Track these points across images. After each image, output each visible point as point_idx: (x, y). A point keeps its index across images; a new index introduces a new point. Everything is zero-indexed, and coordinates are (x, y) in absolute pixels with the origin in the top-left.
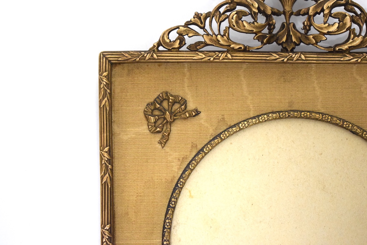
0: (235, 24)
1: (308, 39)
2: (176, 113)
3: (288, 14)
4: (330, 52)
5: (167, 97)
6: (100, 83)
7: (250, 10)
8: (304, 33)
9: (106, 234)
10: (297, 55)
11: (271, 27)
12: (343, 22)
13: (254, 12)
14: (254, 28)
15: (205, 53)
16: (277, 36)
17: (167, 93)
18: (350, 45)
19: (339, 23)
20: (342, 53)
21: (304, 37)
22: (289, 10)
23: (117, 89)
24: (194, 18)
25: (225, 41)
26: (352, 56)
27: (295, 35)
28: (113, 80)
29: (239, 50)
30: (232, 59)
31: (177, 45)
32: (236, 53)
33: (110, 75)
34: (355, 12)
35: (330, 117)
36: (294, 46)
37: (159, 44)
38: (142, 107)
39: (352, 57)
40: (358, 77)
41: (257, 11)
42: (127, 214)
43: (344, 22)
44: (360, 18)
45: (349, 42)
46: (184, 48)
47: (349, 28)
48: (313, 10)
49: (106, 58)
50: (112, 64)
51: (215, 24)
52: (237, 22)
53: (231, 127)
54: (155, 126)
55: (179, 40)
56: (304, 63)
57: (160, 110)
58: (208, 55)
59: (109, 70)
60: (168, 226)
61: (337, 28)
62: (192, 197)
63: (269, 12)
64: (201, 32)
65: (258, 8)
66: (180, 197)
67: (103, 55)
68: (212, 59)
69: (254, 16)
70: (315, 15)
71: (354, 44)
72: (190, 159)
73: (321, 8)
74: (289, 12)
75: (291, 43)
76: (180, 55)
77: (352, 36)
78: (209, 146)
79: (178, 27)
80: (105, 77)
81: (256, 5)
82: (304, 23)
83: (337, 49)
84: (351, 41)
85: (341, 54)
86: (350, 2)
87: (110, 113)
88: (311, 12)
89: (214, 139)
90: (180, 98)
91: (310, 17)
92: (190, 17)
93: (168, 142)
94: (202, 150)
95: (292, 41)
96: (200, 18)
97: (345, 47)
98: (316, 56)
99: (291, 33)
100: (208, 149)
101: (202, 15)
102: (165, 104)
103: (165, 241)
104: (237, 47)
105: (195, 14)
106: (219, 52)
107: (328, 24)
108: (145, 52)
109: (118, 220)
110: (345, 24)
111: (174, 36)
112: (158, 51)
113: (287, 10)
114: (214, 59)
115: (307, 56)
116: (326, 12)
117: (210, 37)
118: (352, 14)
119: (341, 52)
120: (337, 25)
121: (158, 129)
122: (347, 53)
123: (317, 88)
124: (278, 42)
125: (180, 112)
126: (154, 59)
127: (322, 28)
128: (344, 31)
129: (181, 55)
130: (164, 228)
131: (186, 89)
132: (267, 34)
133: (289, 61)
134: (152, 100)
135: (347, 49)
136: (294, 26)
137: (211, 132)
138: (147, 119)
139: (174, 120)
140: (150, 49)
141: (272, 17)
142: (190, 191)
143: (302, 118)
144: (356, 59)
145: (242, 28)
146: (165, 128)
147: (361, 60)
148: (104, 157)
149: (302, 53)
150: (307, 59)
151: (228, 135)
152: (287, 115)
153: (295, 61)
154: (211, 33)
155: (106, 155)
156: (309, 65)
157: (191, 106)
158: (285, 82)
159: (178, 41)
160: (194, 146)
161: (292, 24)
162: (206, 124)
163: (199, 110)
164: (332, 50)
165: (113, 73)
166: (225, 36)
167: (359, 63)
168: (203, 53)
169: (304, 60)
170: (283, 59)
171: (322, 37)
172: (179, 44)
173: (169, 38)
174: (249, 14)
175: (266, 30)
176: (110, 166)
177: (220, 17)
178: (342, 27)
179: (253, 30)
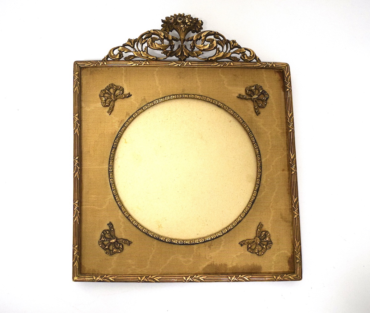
0: (150, 45)
1: (193, 53)
2: (118, 96)
4: (206, 61)
5: (112, 87)
6: (74, 78)
7: (160, 37)
8: (191, 51)
9: (77, 162)
10: (186, 62)
11: (172, 46)
13: (162, 38)
14: (161, 47)
16: (176, 52)
17: (112, 84)
18: (217, 57)
21: (191, 53)
23: (84, 82)
24: (128, 42)
25: (145, 54)
27: (186, 51)
28: (82, 77)
29: (153, 60)
30: (149, 65)
31: (118, 57)
32: (151, 61)
33: (79, 74)
34: (220, 39)
35: (205, 98)
36: (185, 58)
37: (108, 57)
38: (99, 92)
39: (218, 64)
40: (222, 76)
41: (163, 38)
42: (89, 152)
43: (213, 44)
44: (223, 42)
46: (123, 59)
47: (216, 47)
48: (196, 37)
49: (78, 65)
50: (81, 68)
51: (140, 45)
52: (151, 44)
53: (149, 103)
54: (105, 103)
56: (190, 67)
57: (108, 94)
58: (135, 63)
59: (79, 71)
60: (112, 158)
61: (209, 47)
62: (127, 143)
63: (171, 38)
64: (132, 50)
65: (164, 36)
66: (120, 143)
67: (76, 63)
68: (138, 64)
69: (162, 40)
70: (197, 40)
71: (219, 56)
72: (126, 121)
73: (200, 36)
74: (182, 39)
75: (183, 56)
77: (218, 51)
78: (136, 113)
79: (118, 47)
80: (77, 75)
81: (163, 34)
82: (191, 45)
83: (209, 59)
84: (217, 54)
86: (216, 34)
87: (79, 95)
88: (194, 39)
89: (139, 110)
90: (120, 87)
91: (194, 41)
92: (125, 41)
93: (113, 112)
94: (132, 116)
96: (131, 42)
98: (197, 63)
99: (184, 51)
100: (135, 115)
101: (132, 40)
102: (112, 91)
103: (110, 166)
104: (151, 58)
105: (129, 40)
106: (142, 61)
107: (203, 45)
108: (100, 61)
109: (84, 155)
111: (116, 52)
112: (107, 60)
114: (139, 65)
116: (203, 38)
117: (137, 52)
118: (217, 40)
119: (212, 61)
120: (208, 45)
121: (107, 104)
122: (215, 62)
123: (198, 82)
124: (176, 55)
125: (119, 95)
126: (105, 65)
127: (200, 47)
128: (212, 49)
129: (120, 63)
130: (110, 159)
131: (123, 82)
132: (170, 51)
133: (181, 66)
134: (104, 88)
135: (215, 59)
136: (185, 47)
137: (137, 106)
138: (101, 99)
139: (116, 99)
140: (103, 59)
141: (172, 41)
142: (125, 140)
143: (190, 98)
144: (220, 65)
145: (155, 47)
146: (111, 104)
147: (223, 65)
148: (76, 119)
149: (189, 61)
150: (192, 64)
151: (147, 108)
152: (181, 97)
153: (185, 66)
154: (137, 50)
155: (76, 118)
156: (194, 69)
157: (126, 92)
158: (180, 78)
159: (119, 55)
160: (128, 114)
161: (184, 46)
162: (135, 102)
163: (131, 93)
165: (82, 73)
166: (145, 51)
167: (222, 67)
168: (133, 61)
169: (191, 65)
170: (178, 65)
171: (201, 53)
172: (119, 56)
173: (113, 53)
174: (159, 39)
175: (169, 49)
176: (79, 124)
177: (142, 41)
178: (211, 46)
179: (161, 48)
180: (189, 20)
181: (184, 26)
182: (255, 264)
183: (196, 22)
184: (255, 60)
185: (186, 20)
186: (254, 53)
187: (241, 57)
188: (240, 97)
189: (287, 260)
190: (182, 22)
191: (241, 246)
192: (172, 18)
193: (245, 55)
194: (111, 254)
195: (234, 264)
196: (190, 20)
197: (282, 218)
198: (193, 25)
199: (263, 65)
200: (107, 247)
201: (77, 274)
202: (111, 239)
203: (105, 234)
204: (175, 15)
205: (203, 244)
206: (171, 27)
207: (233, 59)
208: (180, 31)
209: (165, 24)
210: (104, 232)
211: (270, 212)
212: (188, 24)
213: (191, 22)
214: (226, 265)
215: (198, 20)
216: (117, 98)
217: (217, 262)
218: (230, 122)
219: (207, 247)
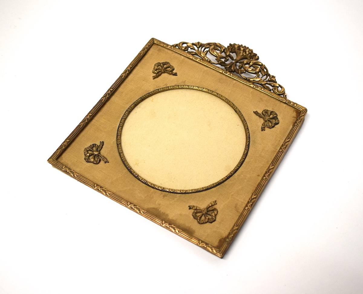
1: (238, 70)
4: (244, 79)
9: (109, 91)
11: (226, 59)
13: (222, 50)
14: (217, 54)
17: (168, 63)
23: (150, 52)
25: (203, 55)
27: (234, 67)
28: (151, 49)
29: (207, 61)
30: (202, 62)
31: (183, 48)
32: (205, 61)
33: (150, 46)
34: (264, 70)
35: (229, 101)
37: (177, 45)
39: (252, 84)
43: (256, 69)
44: (264, 72)
45: (254, 78)
47: (257, 73)
48: (246, 61)
51: (203, 48)
52: (212, 49)
53: (186, 85)
57: (162, 67)
59: (152, 44)
60: (135, 103)
62: (152, 101)
63: (228, 54)
64: (196, 49)
65: (224, 50)
66: (148, 99)
67: (153, 39)
69: (221, 52)
71: (256, 80)
72: (161, 88)
73: (250, 62)
74: (237, 60)
75: (230, 69)
77: (257, 77)
78: (172, 87)
79: (188, 43)
80: (148, 45)
83: (248, 79)
85: (249, 81)
86: (264, 66)
87: (141, 57)
89: (175, 86)
90: (172, 67)
91: (244, 63)
92: (195, 41)
93: (157, 79)
94: (168, 87)
96: (198, 44)
97: (251, 80)
100: (170, 87)
101: (200, 43)
102: (165, 66)
103: (130, 107)
104: (206, 59)
105: (198, 42)
106: (199, 58)
107: (249, 67)
109: (117, 93)
111: (185, 45)
112: (175, 47)
116: (251, 64)
117: (199, 51)
118: (262, 69)
121: (156, 71)
123: (231, 90)
125: (169, 71)
126: (171, 48)
127: (246, 68)
128: (254, 72)
131: (177, 66)
134: (161, 62)
136: (236, 65)
137: (176, 83)
138: (155, 67)
139: (164, 72)
140: (171, 45)
141: (228, 57)
142: (153, 99)
143: (217, 97)
144: (253, 86)
145: (213, 52)
146: (159, 73)
147: (256, 87)
148: (128, 68)
149: (232, 73)
150: (233, 76)
151: (182, 87)
152: (211, 92)
157: (175, 71)
159: (185, 48)
160: (166, 85)
163: (177, 74)
164: (246, 79)
165: (153, 47)
166: (205, 53)
167: (254, 88)
169: (231, 76)
170: (223, 71)
171: (244, 71)
174: (219, 50)
175: (223, 60)
176: (128, 72)
178: (254, 70)
181: (243, 53)
182: (192, 227)
183: (254, 55)
184: (282, 96)
185: (247, 50)
186: (284, 90)
187: (273, 89)
188: (256, 113)
189: (220, 239)
191: (189, 209)
192: (238, 45)
193: (277, 89)
194: (88, 161)
195: (174, 218)
196: (250, 52)
197: (236, 207)
198: (250, 55)
199: (286, 101)
200: (88, 155)
201: (53, 158)
202: (95, 151)
203: (93, 147)
205: (160, 192)
206: (234, 51)
207: (266, 88)
208: (238, 54)
209: (231, 46)
210: (94, 145)
211: (228, 198)
213: (249, 53)
214: (167, 215)
215: (257, 55)
216: (166, 71)
217: (162, 210)
218: (238, 125)
219: (162, 195)
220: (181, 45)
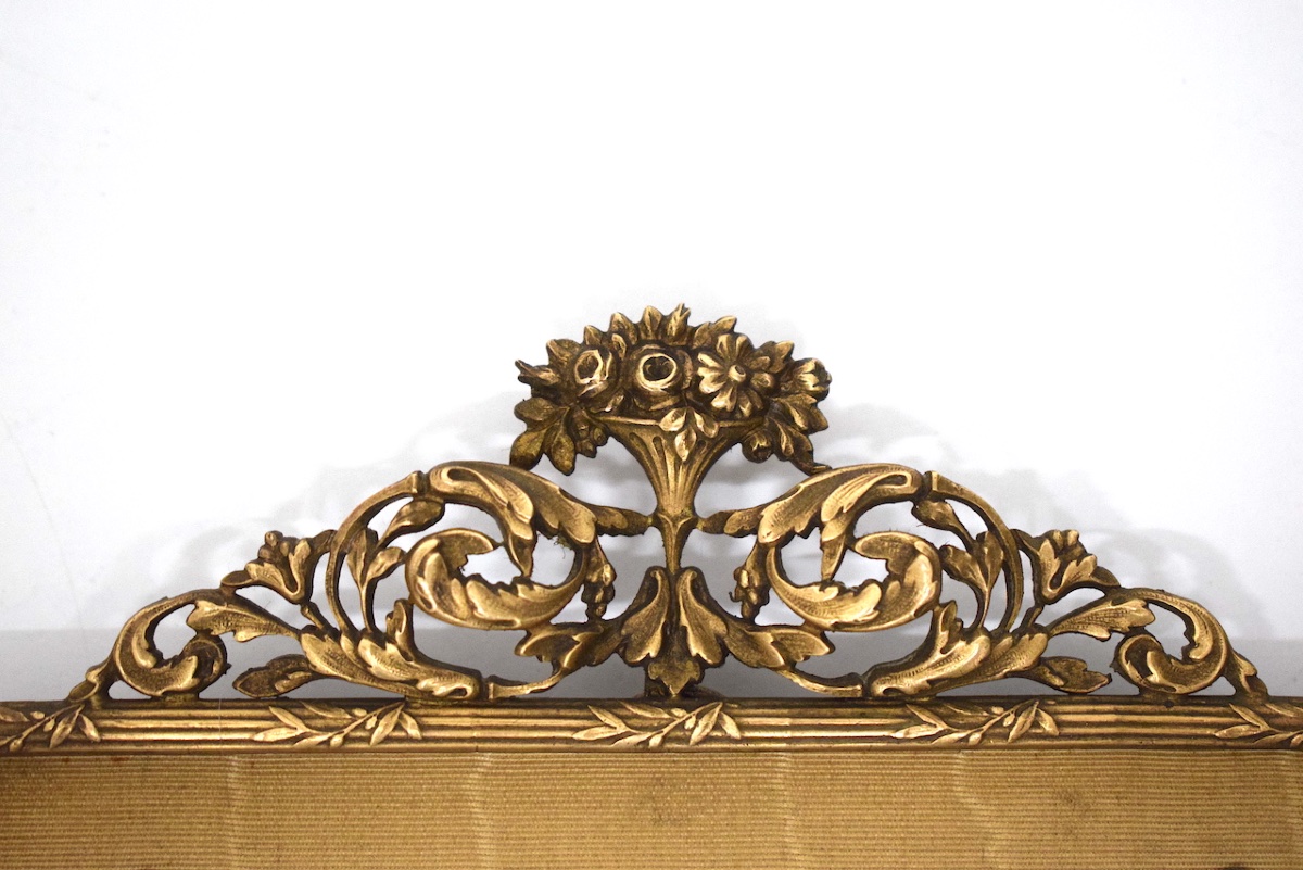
0: (431, 599)
1: (755, 645)
3: (674, 532)
4: (847, 703)
7: (505, 529)
8: (740, 616)
10: (706, 717)
11: (597, 591)
12: (901, 578)
13: (519, 543)
14: (513, 610)
15: (306, 713)
16: (624, 632)
18: (935, 675)
19: (883, 586)
20: (903, 705)
21: (740, 636)
22: (678, 512)
24: (261, 559)
25: (393, 662)
26: (942, 718)
27: (700, 626)
29: (454, 700)
30: (425, 740)
31: (186, 679)
32: (442, 712)
34: (960, 532)
36: (695, 675)
37: (109, 674)
39: (941, 727)
40: (971, 801)
41: (527, 535)
43: (909, 579)
44: (979, 559)
45: (932, 661)
46: (221, 688)
47: (930, 606)
48: (776, 524)
52: (440, 589)
55: (194, 658)
56: (735, 752)
58: (319, 723)
61: (875, 609)
63: (584, 524)
64: (292, 615)
65: (538, 524)
68: (337, 741)
69: (522, 552)
70: (786, 539)
71: (950, 669)
73: (808, 515)
74: (675, 520)
75: (681, 662)
76: (196, 724)
77: (943, 636)
79: (192, 599)
81: (526, 508)
82: (737, 576)
83: (880, 689)
84: (938, 656)
85: (898, 711)
86: (935, 488)
88: (767, 533)
91: (762, 550)
95: (688, 652)
96: (284, 565)
97: (909, 682)
98: (787, 722)
99: (684, 621)
101: (293, 542)
104: (441, 689)
105: (267, 545)
106: (370, 707)
107: (835, 590)
108: (48, 707)
110: (909, 591)
111: (174, 634)
112: (108, 703)
113: (670, 511)
114: (346, 739)
115: (751, 721)
116: (833, 532)
117: (328, 644)
118: (940, 538)
119: (896, 699)
120: (874, 594)
122: (923, 706)
123: (797, 850)
124: (628, 655)
126: (89, 741)
127: (811, 607)
128: (906, 616)
129: (205, 724)
131: (234, 860)
132: (578, 627)
133: (668, 746)
135: (921, 691)
136: (699, 588)
140: (73, 697)
141: (599, 549)
144: (962, 735)
145: (463, 612)
147: (983, 736)
149: (727, 706)
150: (748, 734)
153: (697, 743)
154: (335, 621)
156: (761, 756)
158: (657, 822)
159: (192, 665)
161: (688, 577)
164: (859, 695)
166: (393, 642)
167: (974, 748)
168: (297, 711)
169: (736, 741)
170: (644, 737)
171: (813, 646)
172: (194, 676)
173: (151, 649)
174: (496, 546)
175: (576, 610)
177: (370, 559)
178: (897, 602)
179: (510, 623)
180: (722, 378)
181: (689, 422)
183: (776, 377)
184: (1224, 688)
185: (701, 371)
186: (1216, 641)
187: (1116, 664)
190: (675, 390)
192: (596, 354)
193: (1149, 654)
196: (735, 375)
198: (753, 409)
199: (1285, 728)
204: (621, 327)
206: (592, 427)
207: (1058, 682)
208: (656, 458)
209: (542, 402)
212: (720, 402)
213: (741, 388)
215: (796, 357)
220: (146, 662)
